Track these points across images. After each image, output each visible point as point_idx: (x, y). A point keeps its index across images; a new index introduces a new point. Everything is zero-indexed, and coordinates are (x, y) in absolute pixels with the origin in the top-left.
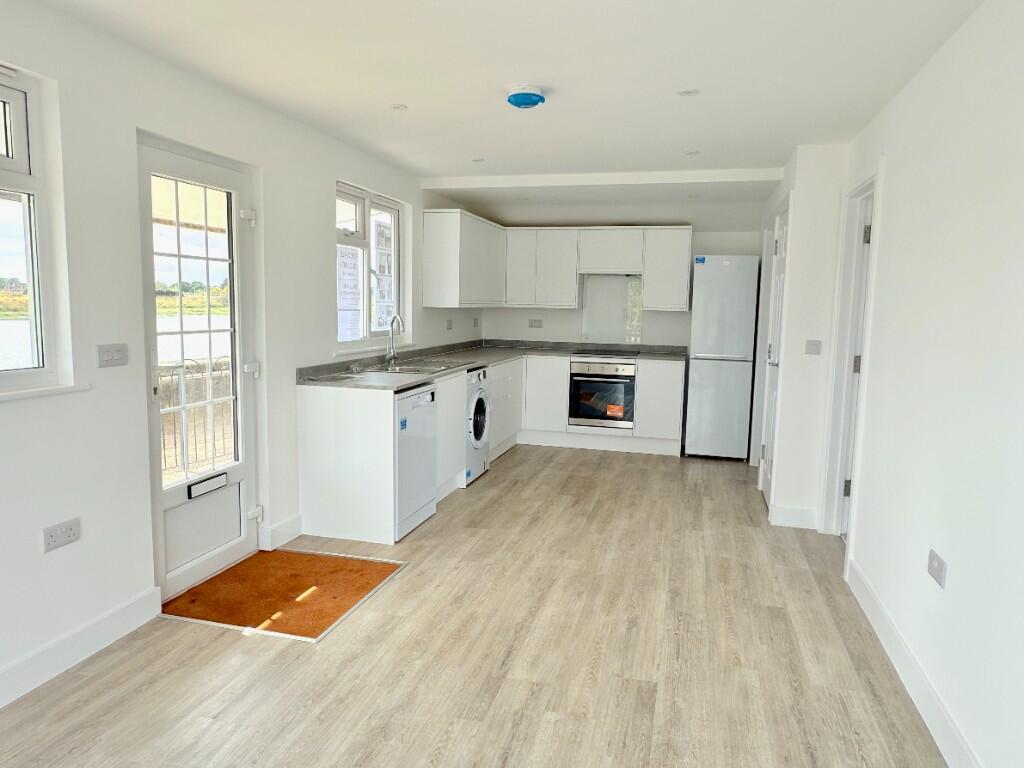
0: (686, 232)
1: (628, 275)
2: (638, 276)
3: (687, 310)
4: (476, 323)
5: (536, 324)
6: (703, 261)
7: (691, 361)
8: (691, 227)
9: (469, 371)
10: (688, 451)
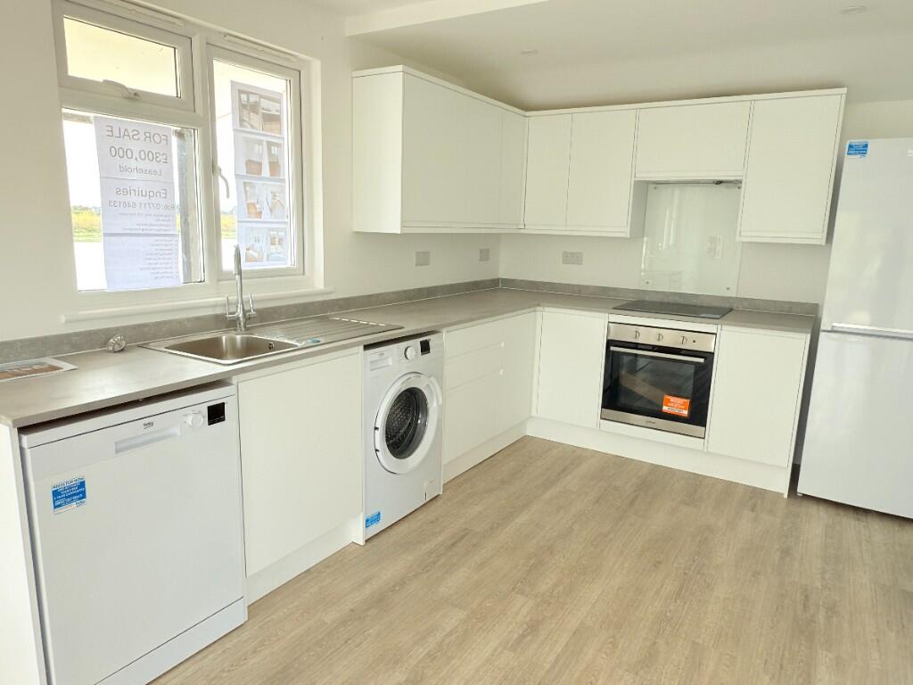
0: (835, 99)
1: (719, 182)
2: (737, 183)
3: (823, 242)
4: (485, 255)
5: (572, 258)
6: (861, 150)
7: (822, 335)
8: (844, 90)
9: (367, 347)
10: (801, 489)
